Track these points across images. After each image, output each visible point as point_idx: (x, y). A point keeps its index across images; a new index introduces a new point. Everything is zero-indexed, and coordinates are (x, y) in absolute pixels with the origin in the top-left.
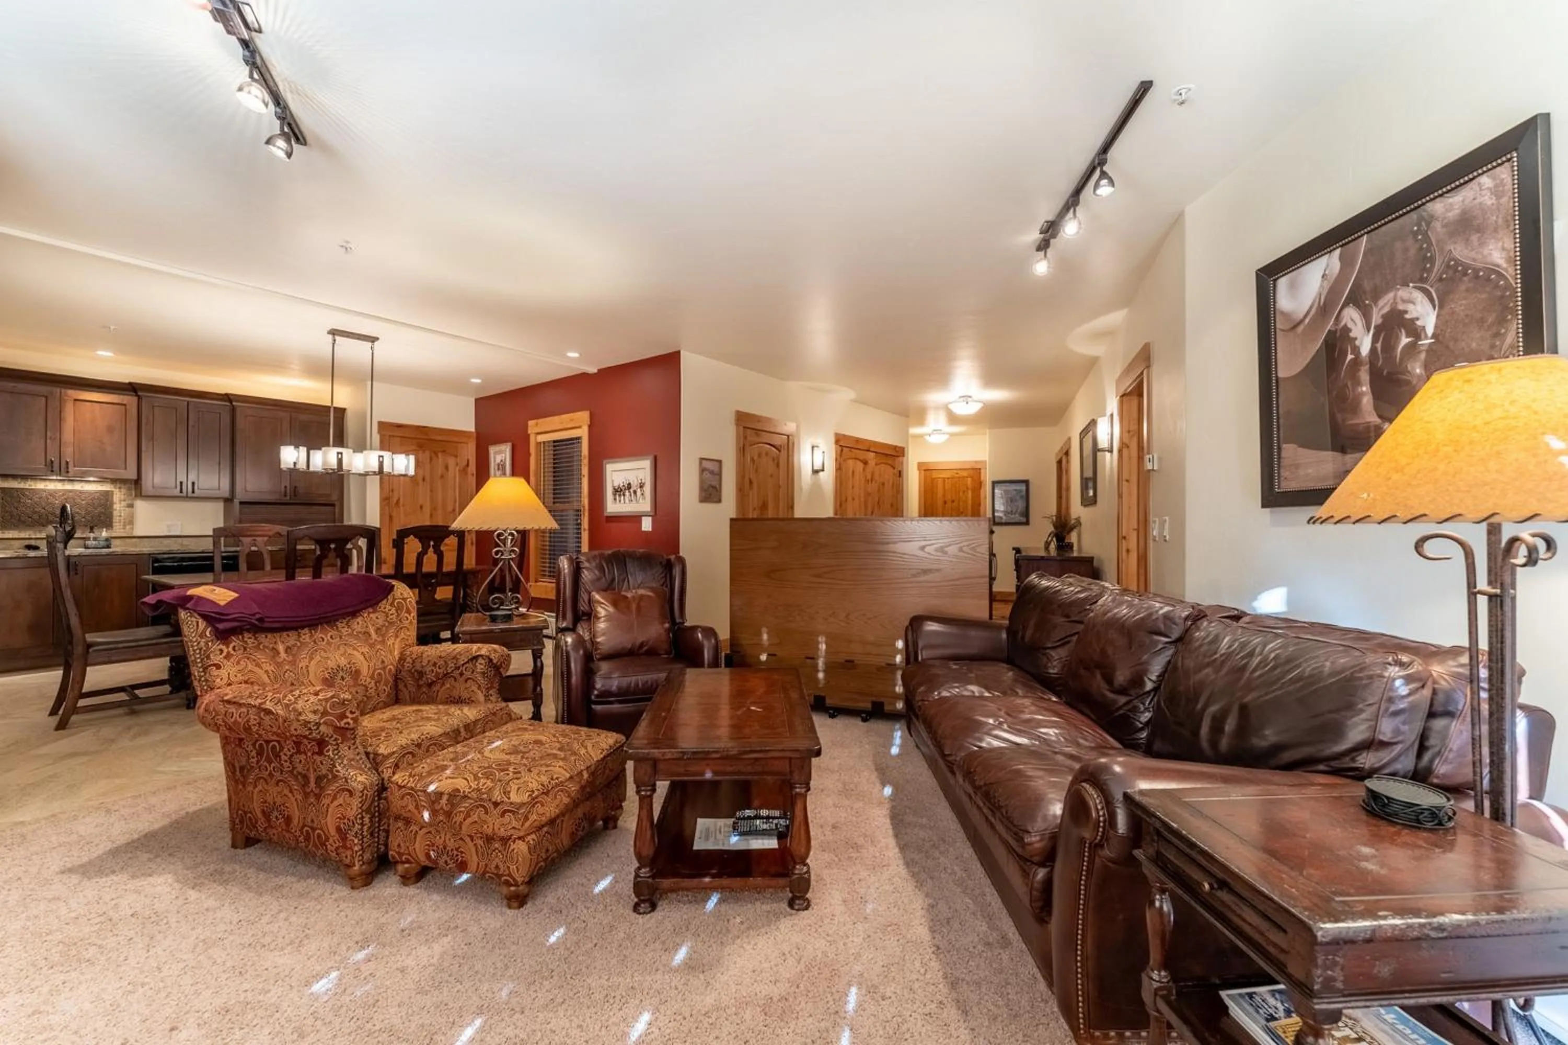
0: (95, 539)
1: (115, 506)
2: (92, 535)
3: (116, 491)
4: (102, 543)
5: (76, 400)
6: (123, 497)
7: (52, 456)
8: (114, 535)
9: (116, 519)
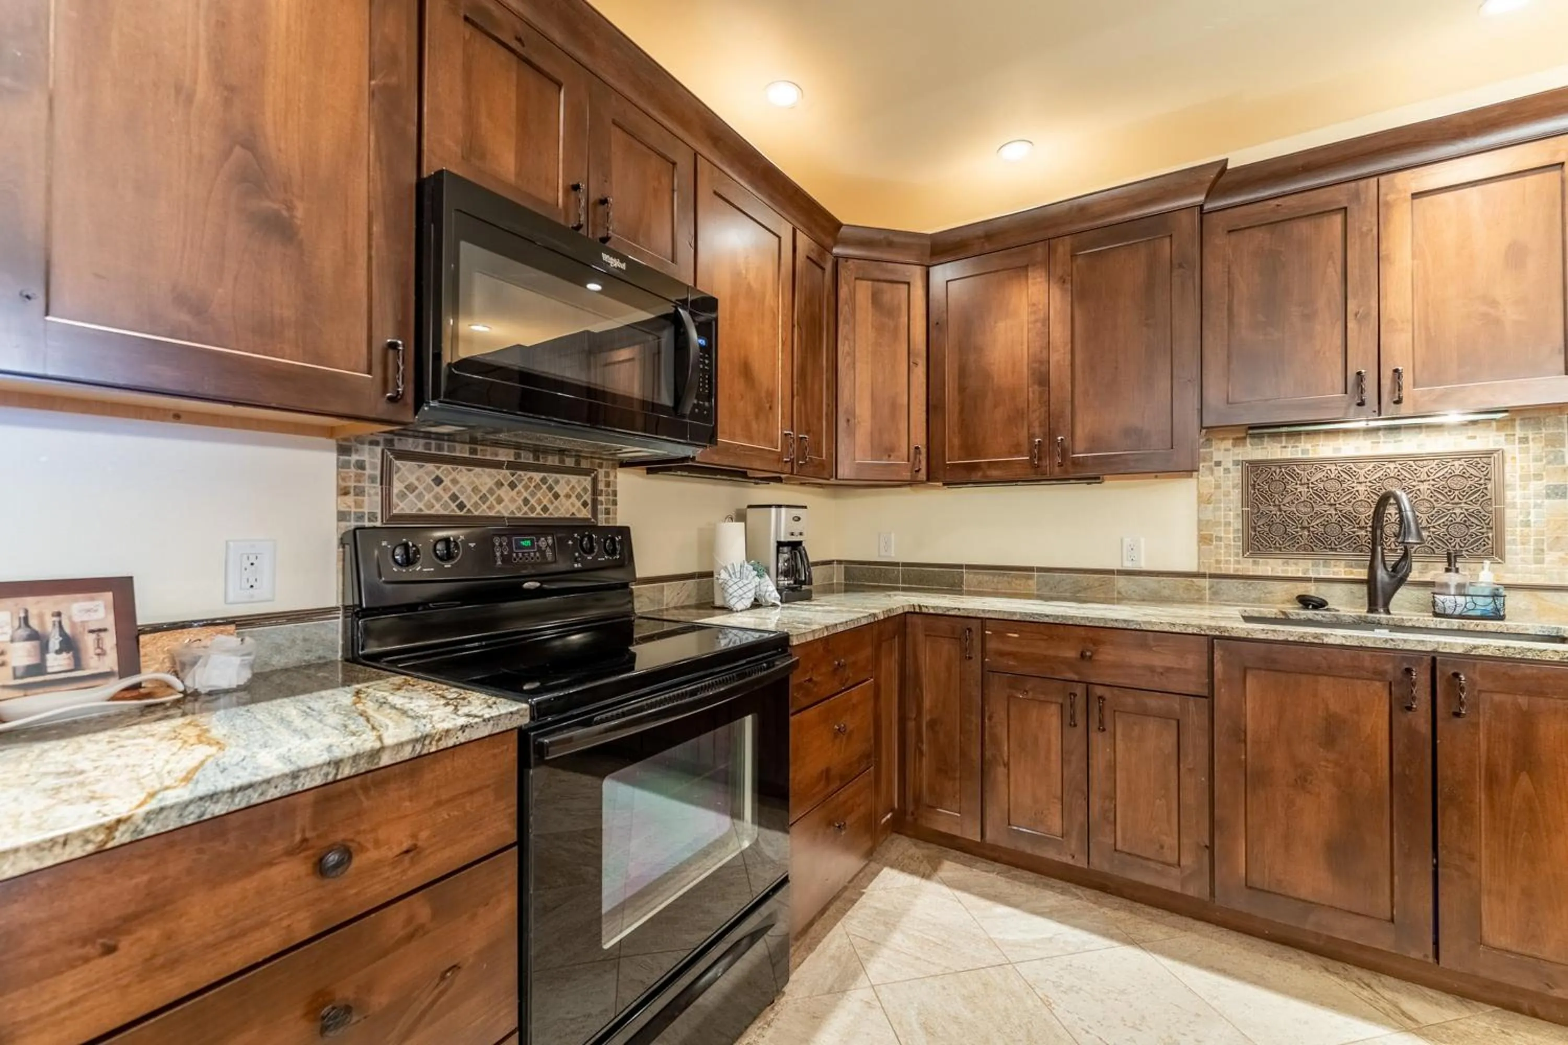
0: (1461, 589)
1: (1509, 494)
2: (1453, 579)
3: (1512, 450)
4: (1484, 604)
5: (1415, 196)
6: (1533, 467)
7: (1361, 361)
8: (1509, 579)
9: (1513, 532)
